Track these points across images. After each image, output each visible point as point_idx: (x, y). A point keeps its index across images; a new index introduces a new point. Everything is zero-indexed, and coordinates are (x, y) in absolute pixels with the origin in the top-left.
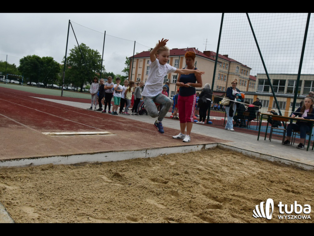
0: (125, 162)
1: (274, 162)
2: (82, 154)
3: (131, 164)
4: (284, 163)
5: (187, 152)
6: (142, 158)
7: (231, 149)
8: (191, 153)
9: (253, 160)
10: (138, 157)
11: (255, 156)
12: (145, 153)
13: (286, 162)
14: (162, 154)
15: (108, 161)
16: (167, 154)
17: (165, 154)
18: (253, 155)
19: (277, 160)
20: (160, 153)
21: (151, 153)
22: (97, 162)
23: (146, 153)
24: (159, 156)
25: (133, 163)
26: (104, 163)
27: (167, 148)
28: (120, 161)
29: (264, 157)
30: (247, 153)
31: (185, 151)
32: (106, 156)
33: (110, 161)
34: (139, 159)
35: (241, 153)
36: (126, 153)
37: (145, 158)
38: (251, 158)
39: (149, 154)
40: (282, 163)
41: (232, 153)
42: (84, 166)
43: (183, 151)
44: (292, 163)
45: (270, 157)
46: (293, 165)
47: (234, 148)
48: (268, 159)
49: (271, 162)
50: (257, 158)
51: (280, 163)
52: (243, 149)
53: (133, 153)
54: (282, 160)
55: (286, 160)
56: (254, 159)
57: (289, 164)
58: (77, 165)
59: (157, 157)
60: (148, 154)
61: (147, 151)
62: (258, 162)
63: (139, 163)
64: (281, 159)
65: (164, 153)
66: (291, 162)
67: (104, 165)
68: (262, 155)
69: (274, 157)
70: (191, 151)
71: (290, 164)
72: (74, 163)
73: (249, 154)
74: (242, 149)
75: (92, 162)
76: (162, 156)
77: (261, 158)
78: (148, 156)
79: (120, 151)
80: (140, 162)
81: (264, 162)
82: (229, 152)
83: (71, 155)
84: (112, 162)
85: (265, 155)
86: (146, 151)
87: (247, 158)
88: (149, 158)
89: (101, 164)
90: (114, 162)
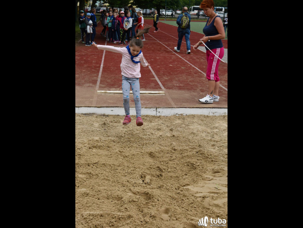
2: (90, 107)
5: (217, 114)
6: (152, 116)
8: (223, 116)
10: (147, 114)
12: (155, 112)
14: (178, 113)
15: (114, 114)
17: (182, 115)
20: (175, 113)
21: (163, 112)
22: (104, 114)
23: (157, 111)
24: (174, 115)
26: (111, 115)
27: (184, 108)
31: (214, 114)
32: (112, 111)
33: (117, 115)
34: (147, 116)
37: (156, 115)
39: (161, 112)
42: (92, 116)
43: (211, 113)
58: (87, 115)
59: (171, 116)
60: (159, 112)
61: (158, 109)
65: (181, 113)
67: (110, 117)
70: (224, 114)
72: (84, 113)
75: (100, 114)
76: (177, 115)
78: (158, 114)
80: (146, 118)
83: (81, 107)
84: (118, 115)
86: (156, 110)
88: (160, 116)
89: (108, 116)
90: (121, 116)
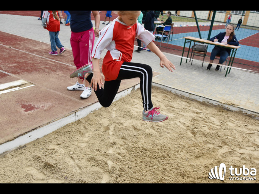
0: (53, 135)
1: (202, 102)
3: (61, 135)
4: (212, 104)
5: (117, 99)
6: (72, 123)
7: (161, 87)
9: (183, 100)
10: (67, 124)
11: (184, 95)
12: (74, 117)
13: (214, 103)
14: (92, 110)
15: (33, 140)
16: (97, 109)
17: (95, 110)
18: (182, 94)
19: (205, 100)
20: (90, 111)
21: (80, 114)
22: (20, 146)
23: (75, 116)
24: (90, 114)
25: (62, 133)
26: (28, 144)
27: (97, 103)
28: (47, 135)
29: (193, 97)
30: (176, 93)
32: (30, 136)
33: (36, 139)
34: (68, 126)
35: (171, 91)
36: (53, 125)
37: (75, 121)
38: (180, 97)
40: (210, 104)
41: (162, 92)
44: (220, 104)
45: (199, 97)
46: (220, 105)
47: (164, 86)
48: (197, 100)
49: (199, 102)
50: (187, 97)
51: (208, 104)
52: (173, 88)
53: (61, 121)
54: (211, 100)
55: (214, 100)
56: (183, 98)
57: (216, 105)
59: (87, 116)
60: (78, 116)
61: (76, 113)
62: (188, 102)
63: (69, 131)
64: (209, 99)
66: (218, 103)
67: (29, 146)
68: (191, 95)
69: (203, 97)
71: (218, 105)
73: (178, 93)
74: (171, 88)
75: (14, 149)
77: (190, 97)
78: (77, 119)
79: (46, 124)
80: (70, 129)
81: (193, 102)
82: (158, 91)
84: (38, 139)
85: (194, 95)
87: (176, 97)
88: (79, 120)
89: (25, 146)
90: (40, 139)
